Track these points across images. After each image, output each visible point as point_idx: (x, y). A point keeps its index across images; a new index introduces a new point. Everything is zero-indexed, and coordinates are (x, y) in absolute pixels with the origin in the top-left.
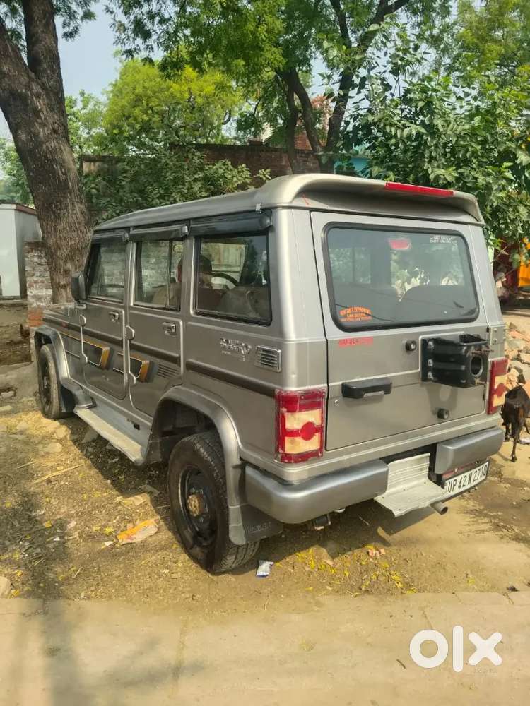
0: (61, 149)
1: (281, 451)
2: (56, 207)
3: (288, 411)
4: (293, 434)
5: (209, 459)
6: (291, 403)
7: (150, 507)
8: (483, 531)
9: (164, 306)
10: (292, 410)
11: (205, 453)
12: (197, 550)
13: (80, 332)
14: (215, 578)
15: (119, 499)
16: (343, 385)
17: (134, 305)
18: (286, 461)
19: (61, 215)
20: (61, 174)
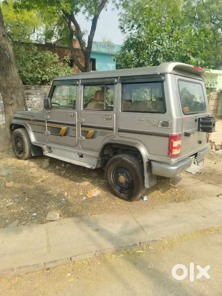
0: (7, 44)
1: (171, 154)
2: (6, 70)
3: (174, 141)
4: (175, 148)
5: (131, 162)
6: (175, 138)
7: (91, 185)
8: (199, 182)
9: (103, 109)
10: (175, 140)
11: (128, 160)
12: (122, 195)
13: (45, 122)
14: (131, 203)
15: (77, 184)
16: (185, 132)
17: (83, 110)
18: (173, 157)
19: (9, 73)
20: (8, 55)
